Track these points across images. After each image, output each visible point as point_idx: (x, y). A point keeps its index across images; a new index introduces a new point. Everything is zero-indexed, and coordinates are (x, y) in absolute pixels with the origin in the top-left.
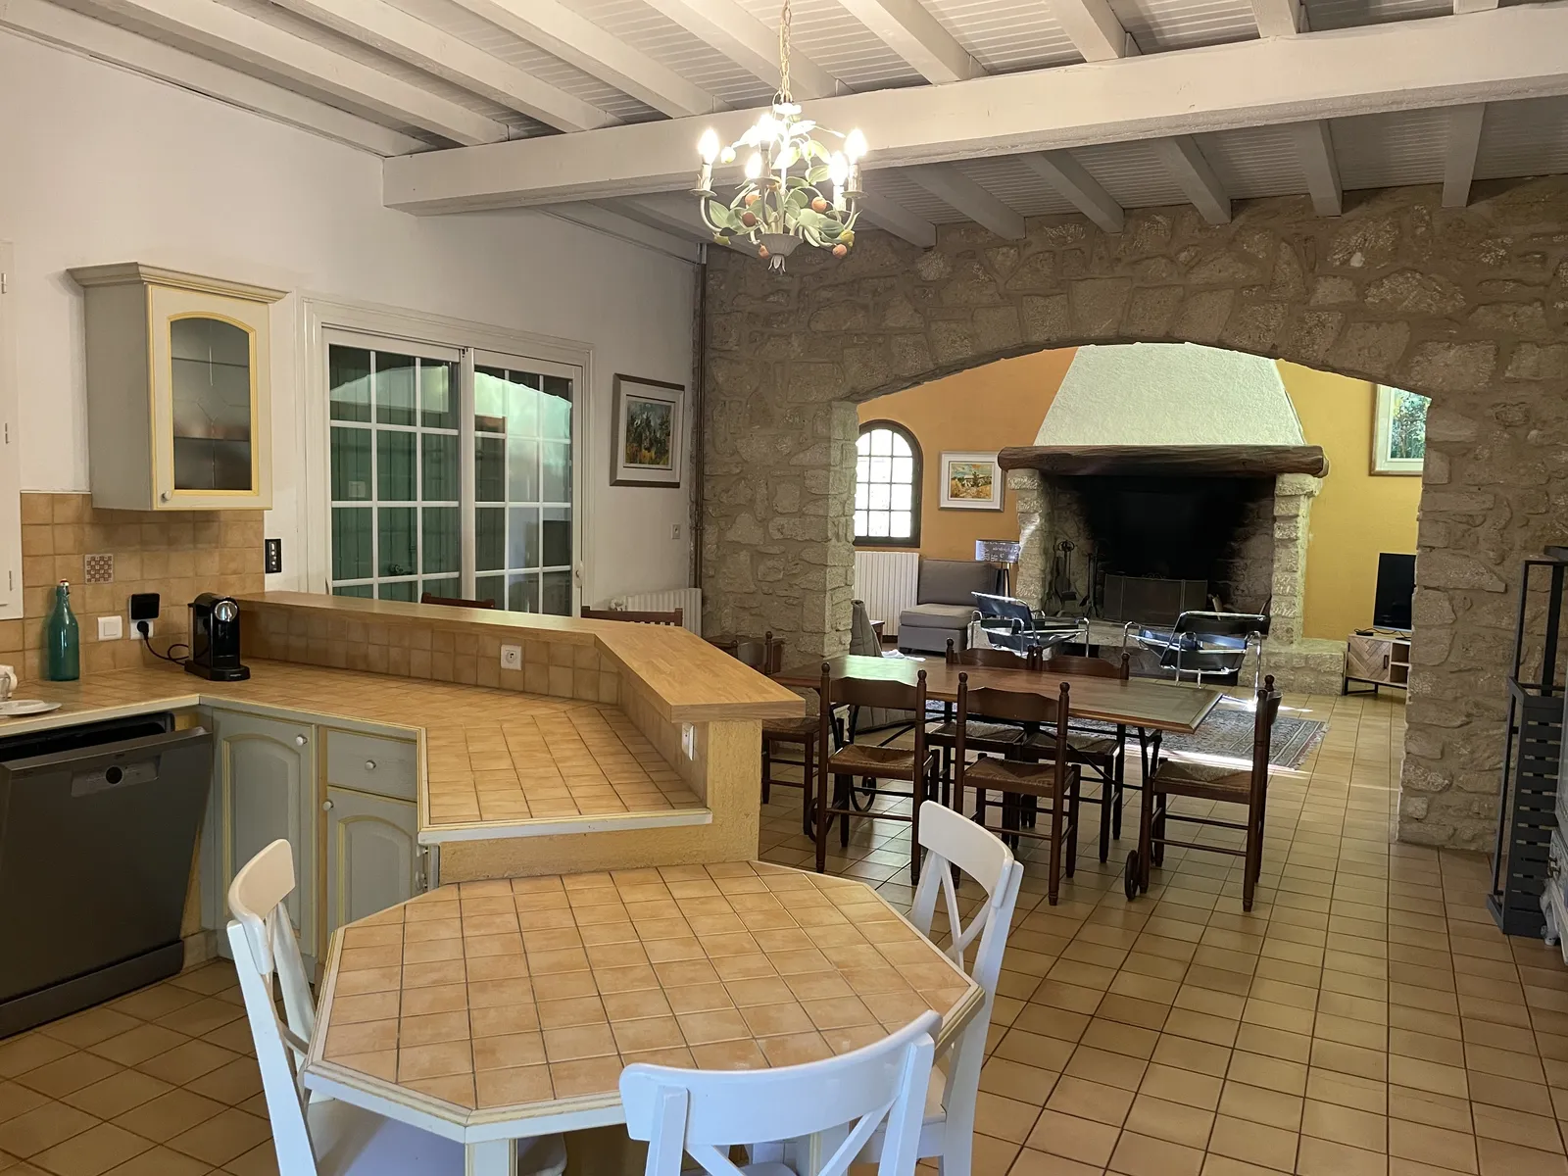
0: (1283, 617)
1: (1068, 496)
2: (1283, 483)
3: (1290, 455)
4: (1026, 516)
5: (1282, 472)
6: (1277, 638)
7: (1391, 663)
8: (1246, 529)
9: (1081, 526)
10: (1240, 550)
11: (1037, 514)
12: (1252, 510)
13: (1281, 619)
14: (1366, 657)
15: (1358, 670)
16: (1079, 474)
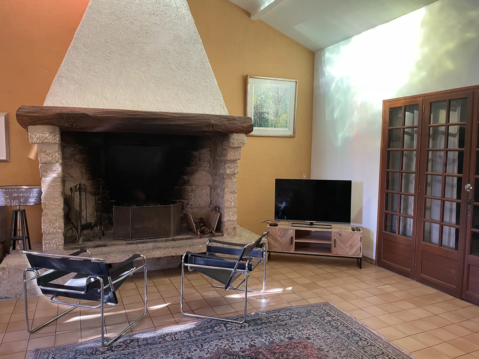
0: (231, 221)
1: (72, 148)
2: (234, 139)
3: (236, 122)
4: (48, 165)
5: (232, 132)
6: (229, 234)
7: (294, 241)
8: (193, 168)
9: (84, 171)
10: (189, 181)
11: (58, 164)
12: (196, 157)
13: (230, 223)
14: (279, 238)
15: (275, 247)
16: (95, 130)
